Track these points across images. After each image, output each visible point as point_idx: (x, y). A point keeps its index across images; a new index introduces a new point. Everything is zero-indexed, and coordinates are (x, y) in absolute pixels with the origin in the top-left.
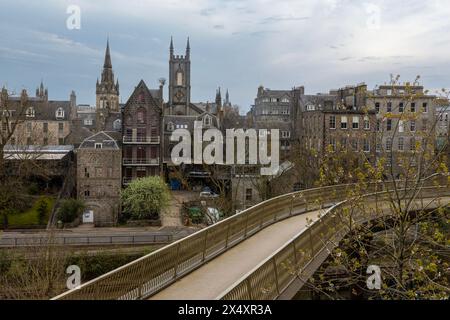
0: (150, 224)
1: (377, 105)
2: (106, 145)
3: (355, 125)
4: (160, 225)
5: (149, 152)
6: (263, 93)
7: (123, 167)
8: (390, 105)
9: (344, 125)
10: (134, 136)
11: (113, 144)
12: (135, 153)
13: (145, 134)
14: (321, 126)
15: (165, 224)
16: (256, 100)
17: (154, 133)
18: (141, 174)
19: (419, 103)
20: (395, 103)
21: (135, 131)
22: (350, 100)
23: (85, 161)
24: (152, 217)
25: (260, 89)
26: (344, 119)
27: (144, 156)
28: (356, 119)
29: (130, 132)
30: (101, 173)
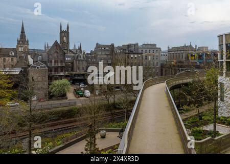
0: (63, 99)
1: (142, 50)
2: (41, 67)
3: (136, 58)
4: (67, 99)
5: (59, 70)
6: (98, 46)
7: (49, 76)
8: (146, 51)
9: (132, 58)
10: (53, 63)
11: (45, 67)
12: (53, 70)
13: (58, 62)
14: (124, 58)
15: (69, 98)
16: (95, 48)
17: (61, 62)
18: (56, 79)
19: (155, 50)
20: (148, 50)
21: (53, 61)
22: (132, 49)
23: (32, 74)
24: (63, 96)
25: (97, 44)
26: (132, 56)
27: (57, 71)
28: (136, 56)
29: (51, 62)
30: (40, 79)
